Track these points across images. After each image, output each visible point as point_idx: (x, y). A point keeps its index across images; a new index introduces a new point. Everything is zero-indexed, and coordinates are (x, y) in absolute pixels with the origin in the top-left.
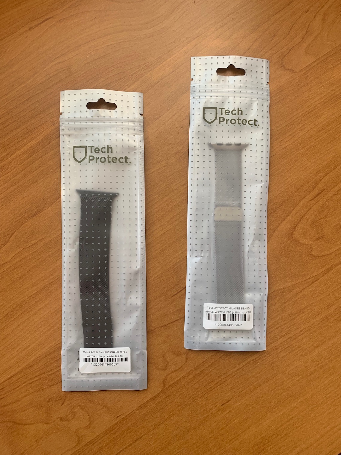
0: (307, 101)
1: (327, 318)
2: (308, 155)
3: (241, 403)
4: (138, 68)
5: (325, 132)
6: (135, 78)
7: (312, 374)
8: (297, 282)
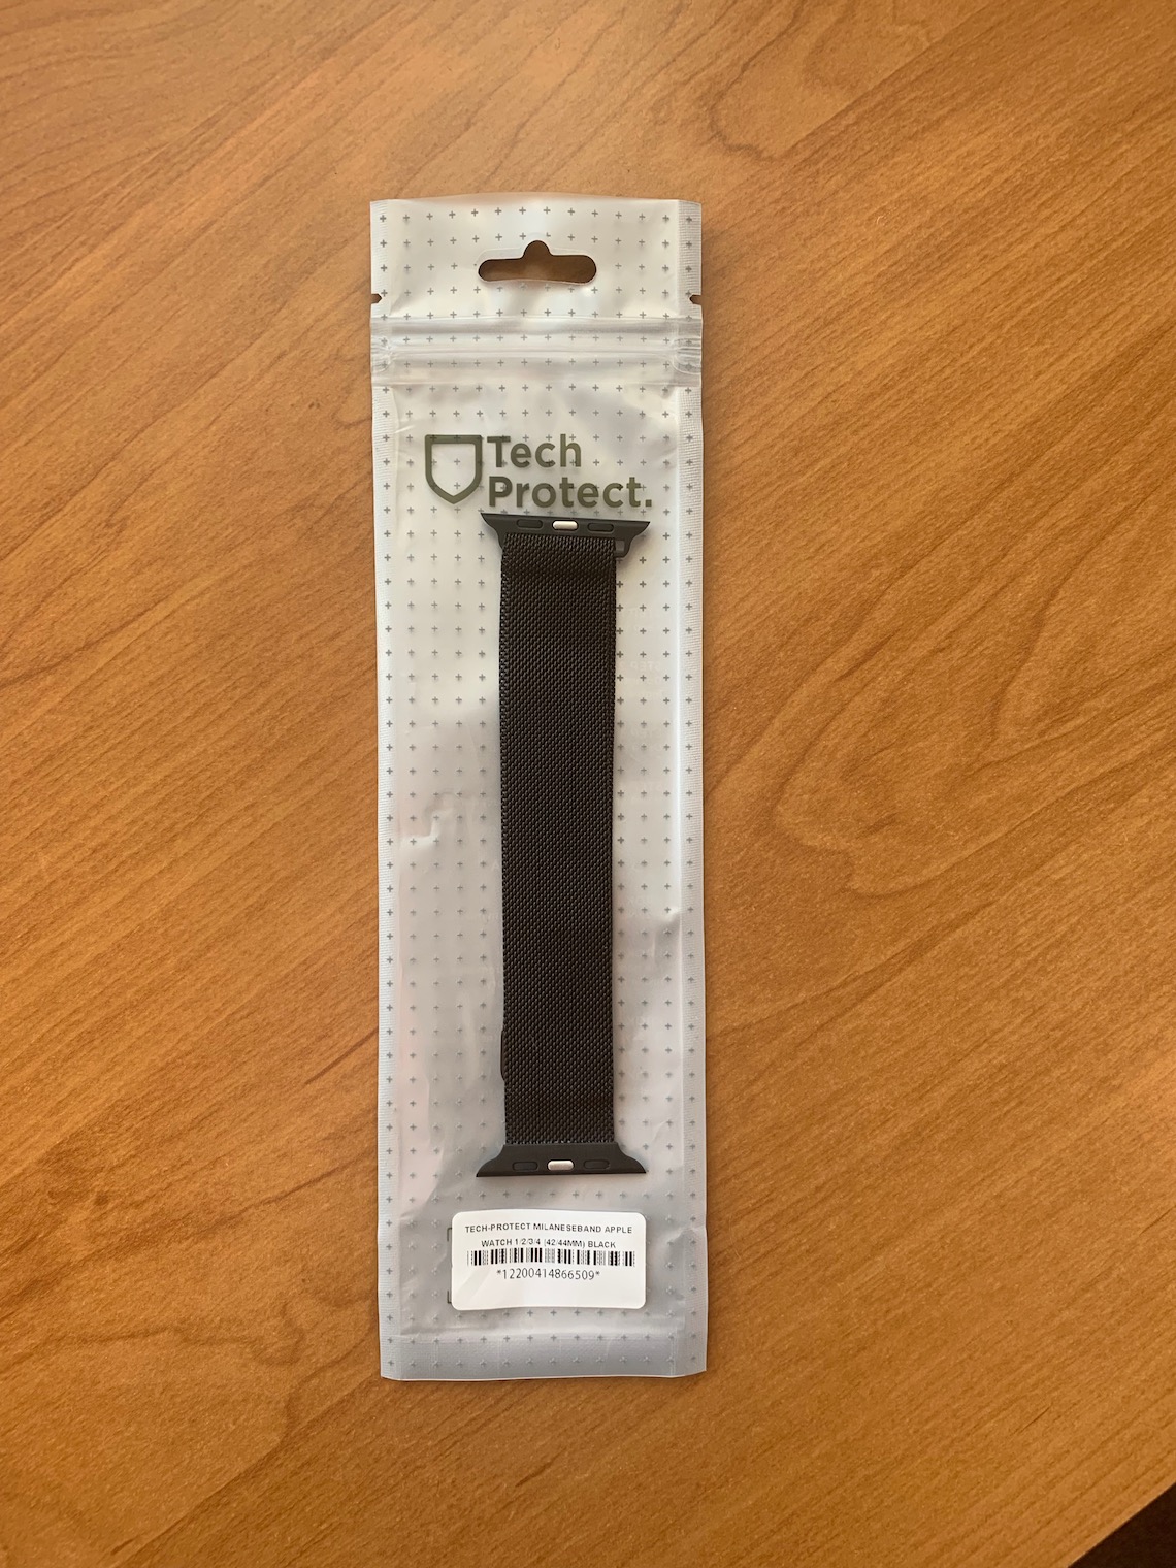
0: (821, 273)
1: (919, 1134)
2: (829, 495)
3: (593, 1474)
4: (126, 171)
5: (896, 398)
6: (114, 211)
7: (864, 1349)
8: (798, 1000)
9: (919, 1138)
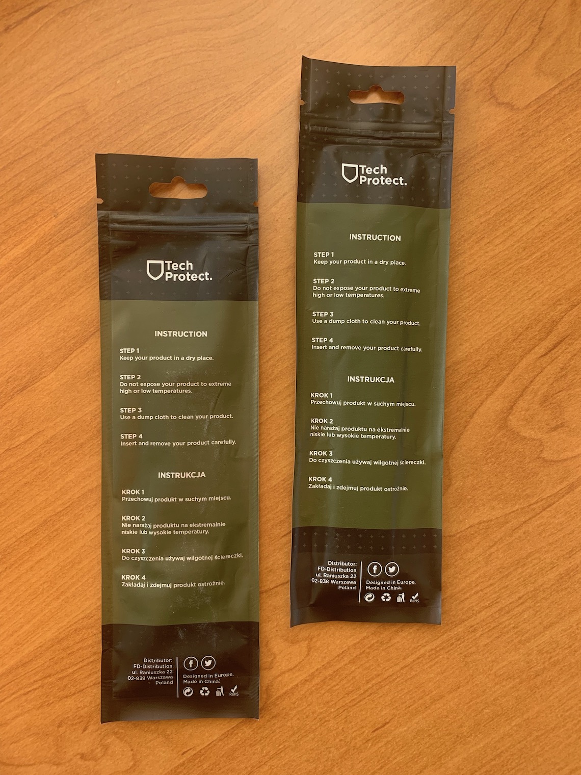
0: (539, 165)
1: (569, 574)
2: (539, 270)
3: (409, 728)
4: (215, 105)
5: (572, 225)
6: (209, 123)
7: (539, 675)
8: (514, 509)
9: (568, 576)
